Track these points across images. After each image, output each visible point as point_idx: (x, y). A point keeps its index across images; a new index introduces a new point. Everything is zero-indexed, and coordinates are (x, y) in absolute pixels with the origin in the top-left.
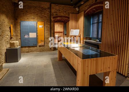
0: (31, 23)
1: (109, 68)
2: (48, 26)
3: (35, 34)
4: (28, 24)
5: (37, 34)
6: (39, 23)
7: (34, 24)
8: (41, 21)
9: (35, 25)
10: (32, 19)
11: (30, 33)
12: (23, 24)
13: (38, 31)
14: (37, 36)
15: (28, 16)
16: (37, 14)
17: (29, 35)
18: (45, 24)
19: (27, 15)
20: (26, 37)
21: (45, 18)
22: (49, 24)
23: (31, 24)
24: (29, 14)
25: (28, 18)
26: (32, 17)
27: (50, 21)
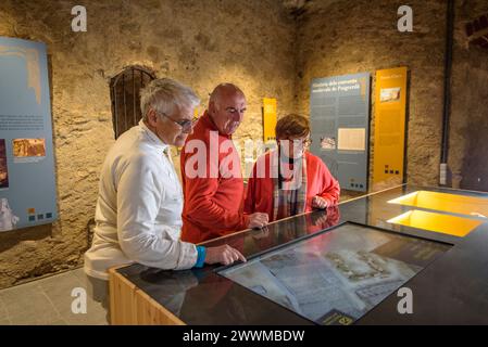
0: (347, 85)
2: (432, 85)
3: (362, 131)
4: (334, 89)
5: (369, 134)
6: (381, 77)
7: (357, 87)
8: (392, 67)
9: (365, 92)
10: (353, 61)
11: (340, 130)
13: (376, 121)
14: (369, 144)
15: (337, 51)
17: (335, 139)
18: (413, 77)
19: (336, 47)
20: (327, 146)
21: (418, 40)
22: (439, 72)
23: (346, 89)
24: (342, 43)
25: (337, 64)
26: (355, 52)
27: (442, 56)
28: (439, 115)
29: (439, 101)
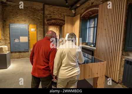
0: (22, 26)
1: (97, 74)
2: (41, 29)
4: (18, 27)
5: (28, 38)
6: (31, 26)
7: (25, 27)
8: (33, 24)
9: (27, 29)
10: (23, 21)
11: (21, 37)
12: (13, 26)
13: (30, 35)
14: (29, 40)
15: (18, 17)
16: (29, 16)
17: (19, 39)
18: (38, 27)
19: (17, 16)
20: (16, 41)
21: (38, 20)
22: (42, 27)
23: (22, 27)
24: (19, 16)
25: (18, 20)
26: (23, 19)
27: (43, 24)
28: (43, 34)
29: (42, 32)
